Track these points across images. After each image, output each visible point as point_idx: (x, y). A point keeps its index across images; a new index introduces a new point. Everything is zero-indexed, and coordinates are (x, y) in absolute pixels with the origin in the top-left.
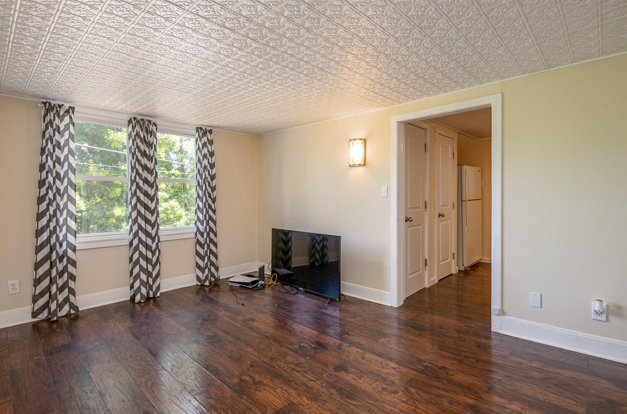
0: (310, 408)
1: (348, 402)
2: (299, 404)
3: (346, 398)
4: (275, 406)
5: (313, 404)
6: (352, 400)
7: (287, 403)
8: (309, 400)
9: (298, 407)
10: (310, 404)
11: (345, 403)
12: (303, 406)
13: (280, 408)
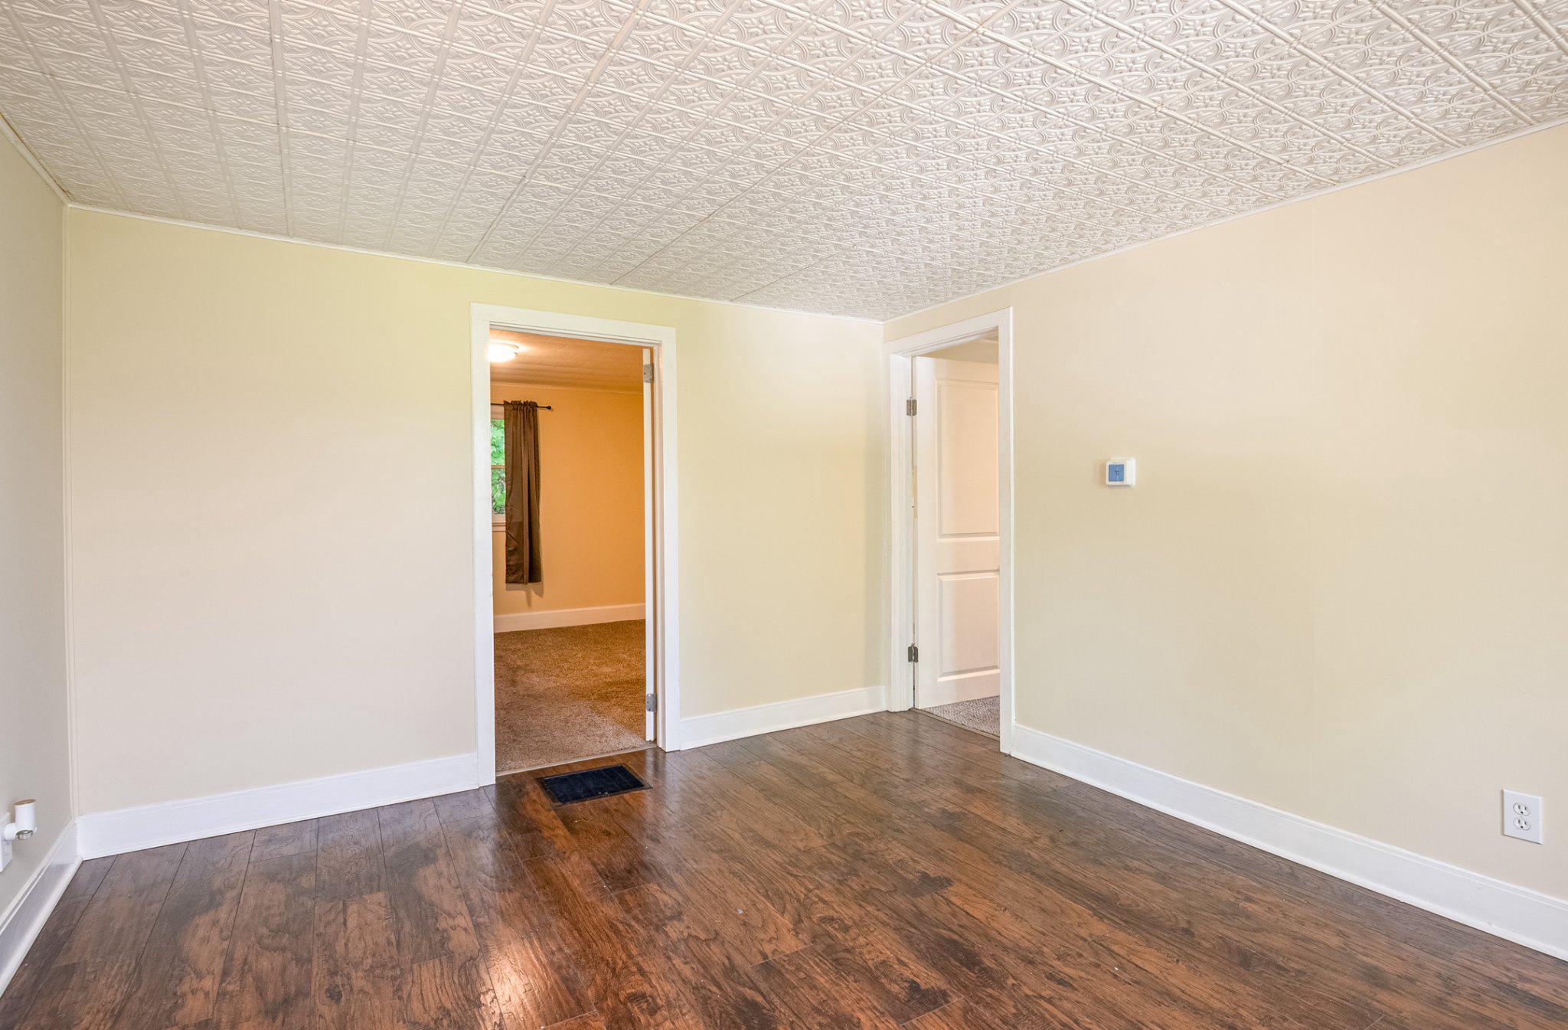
0: (858, 1001)
1: (764, 997)
2: (882, 1013)
3: (764, 1008)
4: (943, 1021)
5: (849, 1009)
6: (753, 1000)
7: (914, 1021)
8: (856, 1021)
9: (887, 1007)
10: (856, 1009)
11: (773, 996)
12: (875, 1008)
13: (930, 1013)
